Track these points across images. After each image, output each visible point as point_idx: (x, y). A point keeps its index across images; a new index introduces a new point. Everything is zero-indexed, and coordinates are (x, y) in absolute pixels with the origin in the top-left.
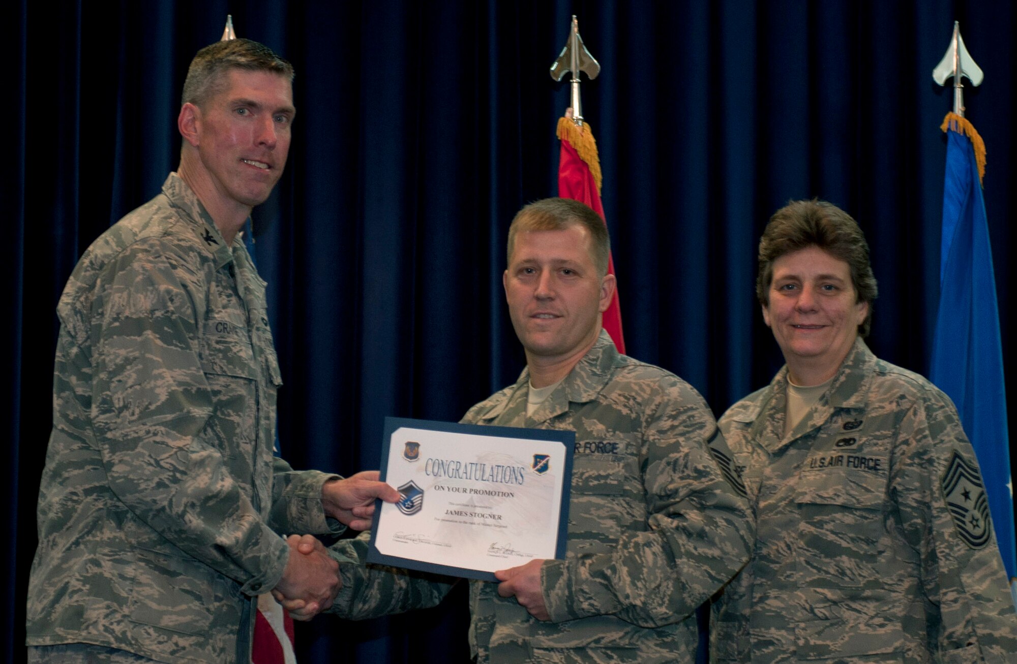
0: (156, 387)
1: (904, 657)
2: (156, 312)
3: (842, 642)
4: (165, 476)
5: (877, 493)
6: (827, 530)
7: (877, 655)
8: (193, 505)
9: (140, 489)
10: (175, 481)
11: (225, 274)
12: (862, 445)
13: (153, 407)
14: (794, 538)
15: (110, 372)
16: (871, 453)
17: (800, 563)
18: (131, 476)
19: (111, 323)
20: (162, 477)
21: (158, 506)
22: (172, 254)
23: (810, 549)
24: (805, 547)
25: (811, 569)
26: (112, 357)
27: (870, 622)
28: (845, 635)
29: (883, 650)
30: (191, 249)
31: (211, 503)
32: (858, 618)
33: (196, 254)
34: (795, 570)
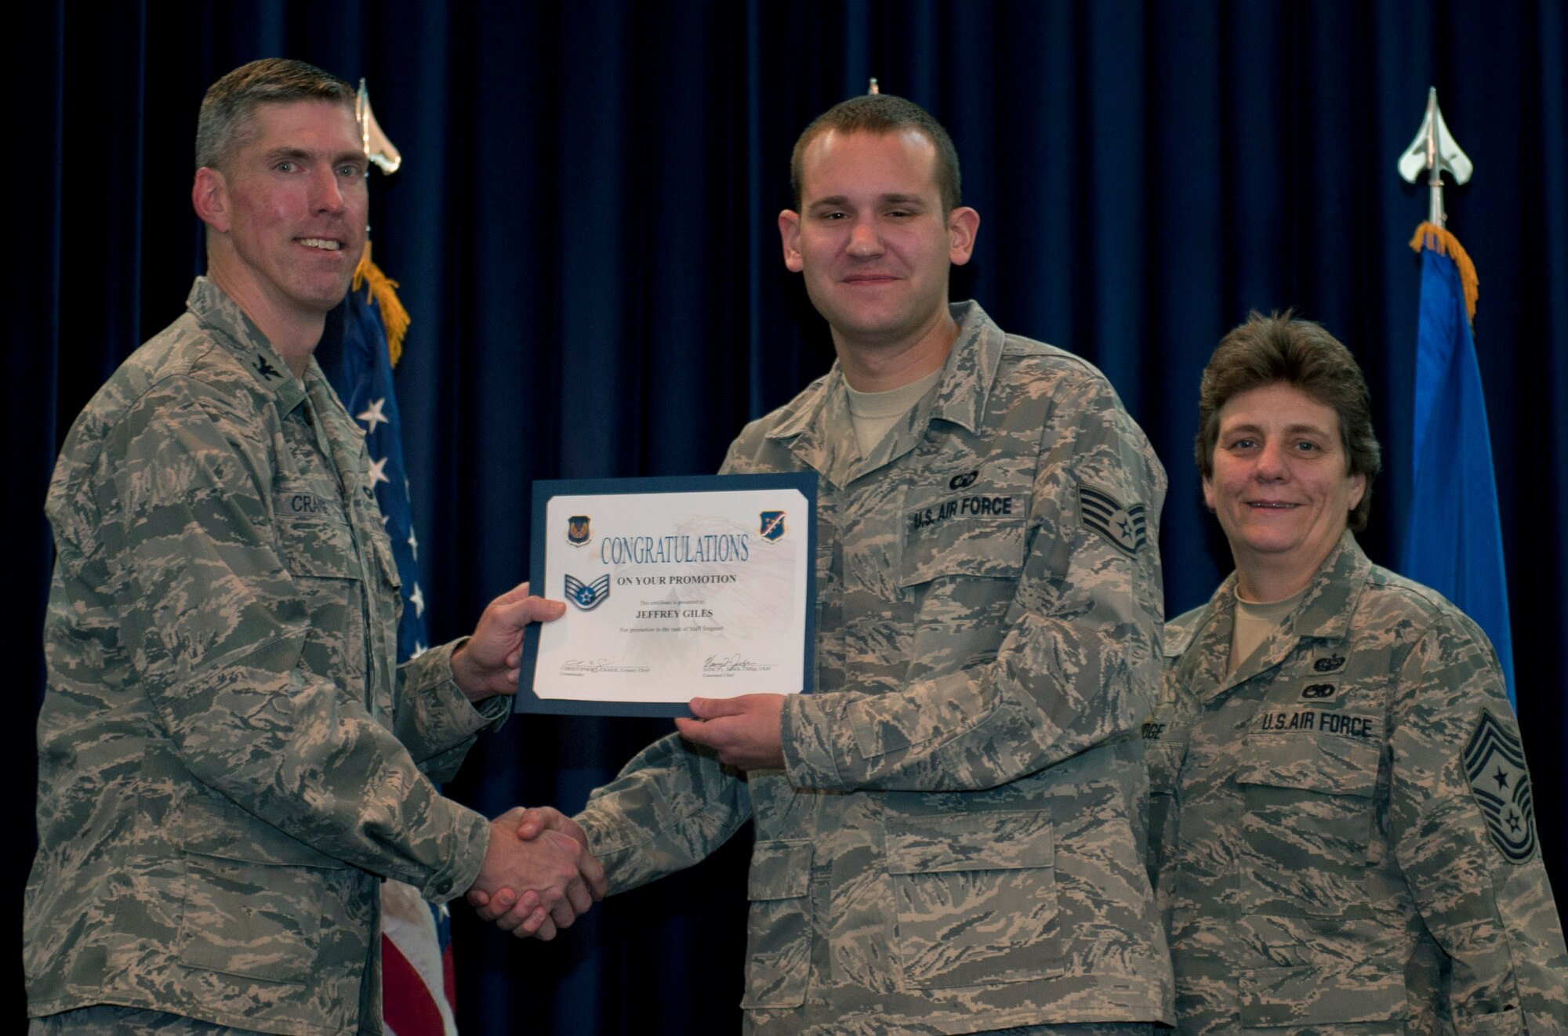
0: (220, 607)
1: (1405, 1028)
2: (198, 492)
3: (1310, 1001)
4: (261, 740)
5: (1364, 771)
6: (1286, 827)
7: (1364, 1022)
8: (313, 774)
9: (229, 766)
10: (279, 744)
11: (298, 422)
12: (1344, 696)
13: (221, 640)
14: (1235, 836)
15: (148, 597)
16: (1357, 709)
17: (1246, 876)
18: (212, 750)
19: (134, 521)
20: (257, 742)
21: (263, 788)
22: (208, 398)
23: (1262, 856)
24: (1254, 853)
25: (1263, 886)
26: (147, 573)
27: (1356, 972)
28: (1315, 990)
29: (1374, 1017)
30: (237, 385)
31: (338, 763)
32: (1337, 964)
33: (245, 391)
34: (1238, 887)
